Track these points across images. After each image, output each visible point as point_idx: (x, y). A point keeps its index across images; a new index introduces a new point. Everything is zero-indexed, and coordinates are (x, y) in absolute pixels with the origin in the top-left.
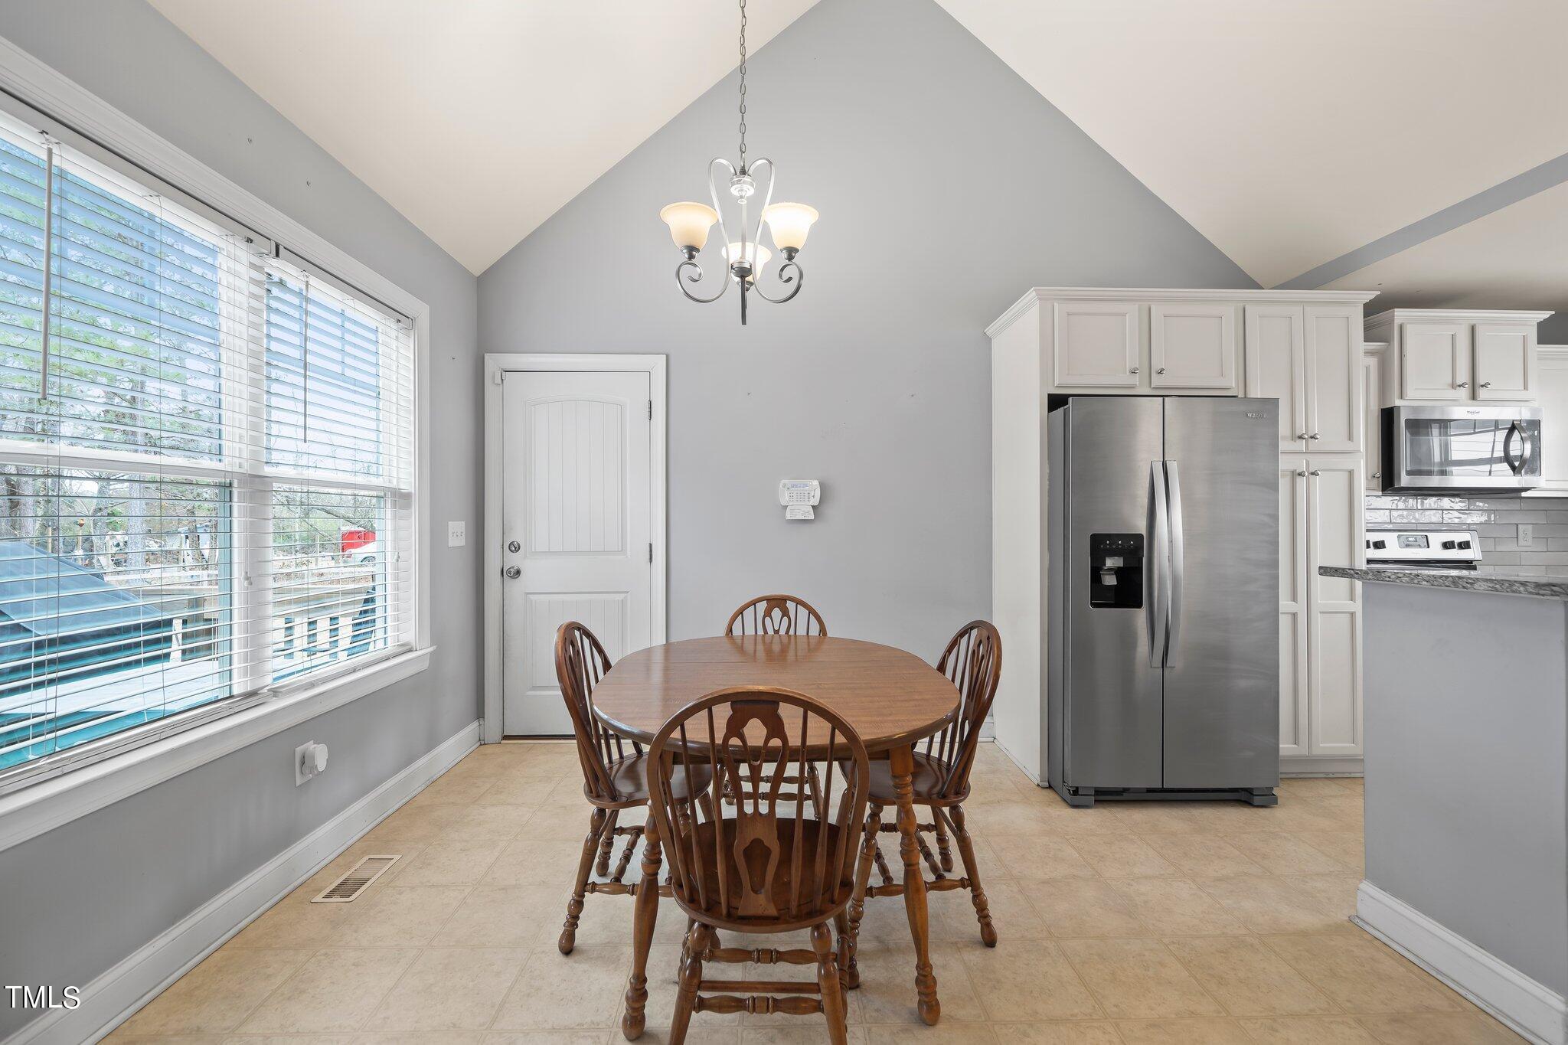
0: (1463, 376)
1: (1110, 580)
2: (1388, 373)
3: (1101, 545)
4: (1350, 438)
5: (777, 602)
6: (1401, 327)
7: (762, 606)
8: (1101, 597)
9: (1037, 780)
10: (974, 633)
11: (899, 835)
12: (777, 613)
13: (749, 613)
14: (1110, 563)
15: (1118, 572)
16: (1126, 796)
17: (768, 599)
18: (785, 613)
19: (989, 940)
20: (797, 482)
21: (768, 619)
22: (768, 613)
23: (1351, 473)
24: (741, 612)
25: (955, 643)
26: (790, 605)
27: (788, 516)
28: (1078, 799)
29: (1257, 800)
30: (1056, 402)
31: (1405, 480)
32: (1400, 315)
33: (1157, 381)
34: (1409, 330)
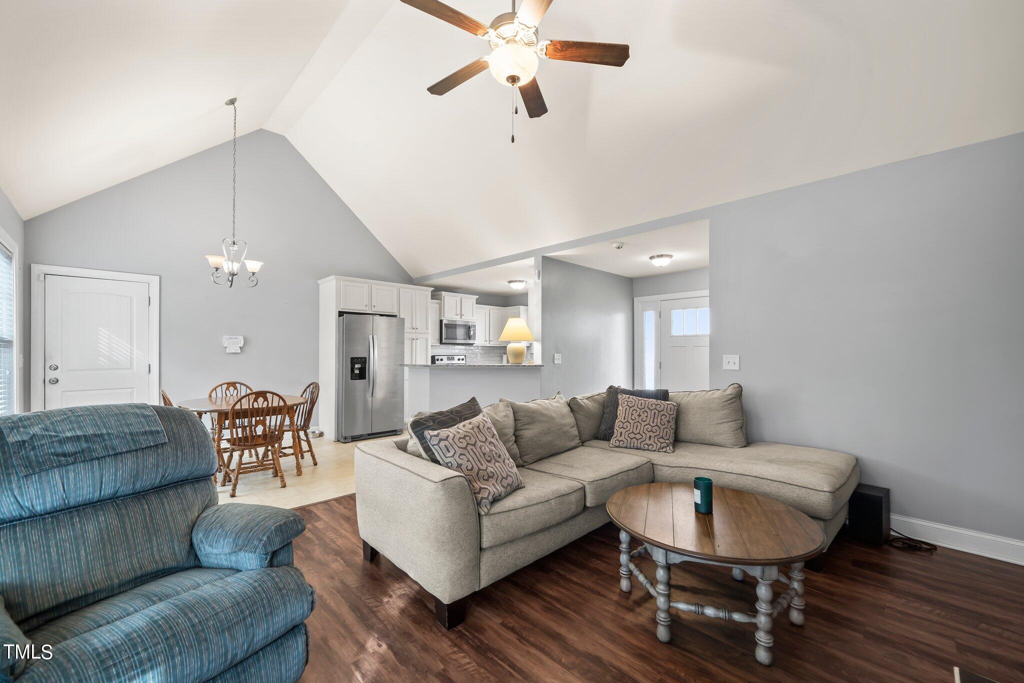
0: (459, 312)
1: (357, 372)
2: (441, 310)
3: (354, 361)
4: (427, 329)
5: (233, 384)
6: (444, 296)
7: (225, 387)
8: (354, 377)
9: (334, 439)
10: (312, 386)
11: (291, 432)
12: (231, 389)
13: (219, 389)
14: (356, 366)
15: (360, 369)
16: (361, 438)
17: (228, 384)
18: (236, 388)
19: (315, 464)
20: (232, 337)
21: (227, 391)
22: (228, 389)
23: (427, 339)
24: (215, 389)
25: (305, 390)
26: (237, 385)
27: (228, 351)
28: (346, 441)
29: (398, 433)
30: (341, 314)
31: (444, 341)
32: (444, 293)
33: (373, 309)
34: (446, 297)
